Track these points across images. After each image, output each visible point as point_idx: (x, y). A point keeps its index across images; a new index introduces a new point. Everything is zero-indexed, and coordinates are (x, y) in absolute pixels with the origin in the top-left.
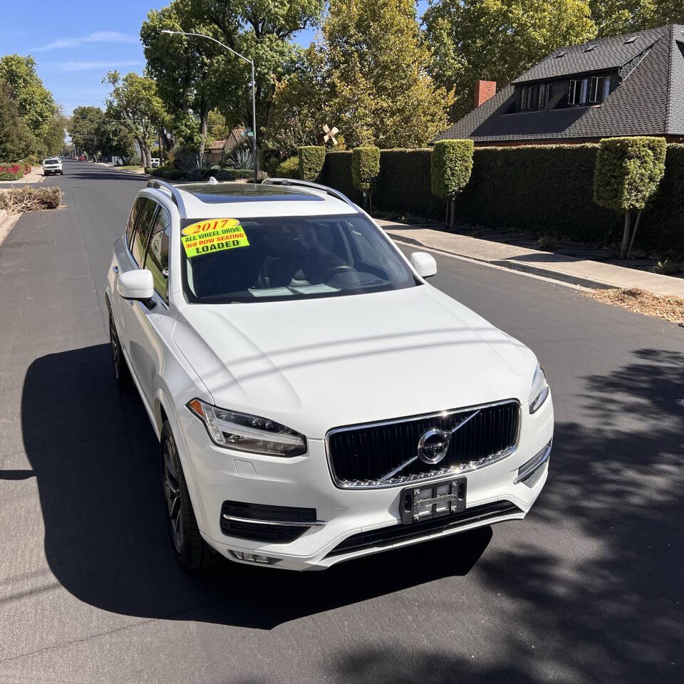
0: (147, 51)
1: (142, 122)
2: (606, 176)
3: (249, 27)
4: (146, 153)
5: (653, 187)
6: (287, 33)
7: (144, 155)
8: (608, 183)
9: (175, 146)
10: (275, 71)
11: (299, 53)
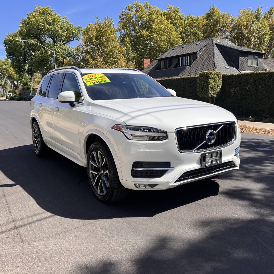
0: (6, 50)
1: (4, 79)
2: (202, 85)
3: (50, 40)
4: (6, 91)
5: (219, 89)
6: (66, 43)
7: (5, 92)
8: (203, 88)
9: (19, 88)
10: (62, 56)
11: (72, 50)
